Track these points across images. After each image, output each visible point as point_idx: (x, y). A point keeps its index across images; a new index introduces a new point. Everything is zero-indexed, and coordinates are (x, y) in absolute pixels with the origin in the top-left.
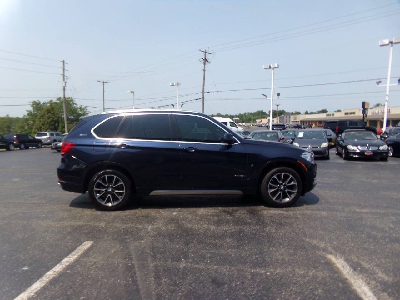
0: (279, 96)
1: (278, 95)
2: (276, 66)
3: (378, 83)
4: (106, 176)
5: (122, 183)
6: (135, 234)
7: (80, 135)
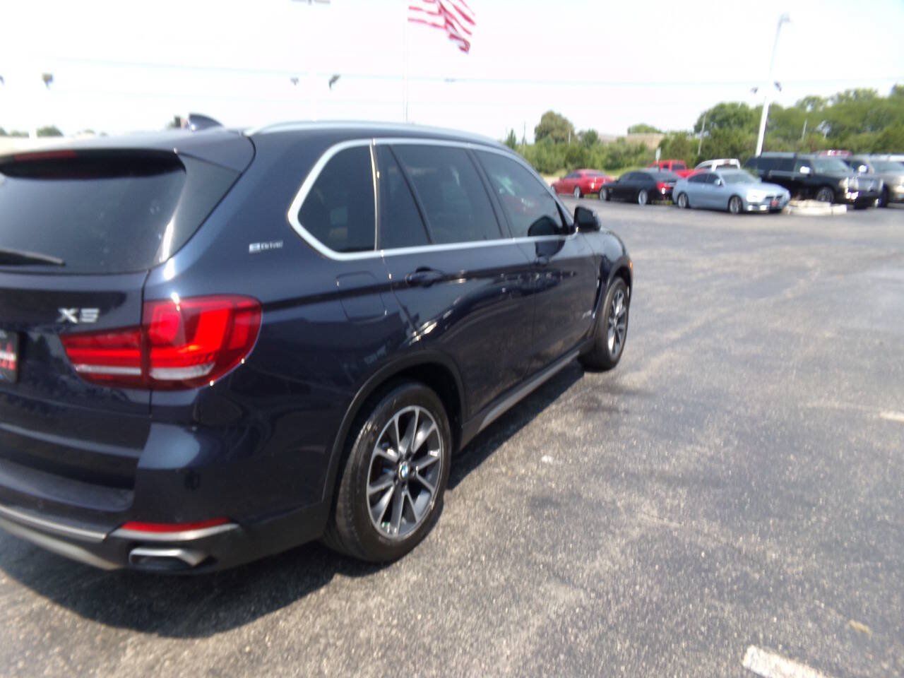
1: (47, 78)
4: (396, 418)
5: (434, 426)
6: (703, 554)
7: (252, 248)
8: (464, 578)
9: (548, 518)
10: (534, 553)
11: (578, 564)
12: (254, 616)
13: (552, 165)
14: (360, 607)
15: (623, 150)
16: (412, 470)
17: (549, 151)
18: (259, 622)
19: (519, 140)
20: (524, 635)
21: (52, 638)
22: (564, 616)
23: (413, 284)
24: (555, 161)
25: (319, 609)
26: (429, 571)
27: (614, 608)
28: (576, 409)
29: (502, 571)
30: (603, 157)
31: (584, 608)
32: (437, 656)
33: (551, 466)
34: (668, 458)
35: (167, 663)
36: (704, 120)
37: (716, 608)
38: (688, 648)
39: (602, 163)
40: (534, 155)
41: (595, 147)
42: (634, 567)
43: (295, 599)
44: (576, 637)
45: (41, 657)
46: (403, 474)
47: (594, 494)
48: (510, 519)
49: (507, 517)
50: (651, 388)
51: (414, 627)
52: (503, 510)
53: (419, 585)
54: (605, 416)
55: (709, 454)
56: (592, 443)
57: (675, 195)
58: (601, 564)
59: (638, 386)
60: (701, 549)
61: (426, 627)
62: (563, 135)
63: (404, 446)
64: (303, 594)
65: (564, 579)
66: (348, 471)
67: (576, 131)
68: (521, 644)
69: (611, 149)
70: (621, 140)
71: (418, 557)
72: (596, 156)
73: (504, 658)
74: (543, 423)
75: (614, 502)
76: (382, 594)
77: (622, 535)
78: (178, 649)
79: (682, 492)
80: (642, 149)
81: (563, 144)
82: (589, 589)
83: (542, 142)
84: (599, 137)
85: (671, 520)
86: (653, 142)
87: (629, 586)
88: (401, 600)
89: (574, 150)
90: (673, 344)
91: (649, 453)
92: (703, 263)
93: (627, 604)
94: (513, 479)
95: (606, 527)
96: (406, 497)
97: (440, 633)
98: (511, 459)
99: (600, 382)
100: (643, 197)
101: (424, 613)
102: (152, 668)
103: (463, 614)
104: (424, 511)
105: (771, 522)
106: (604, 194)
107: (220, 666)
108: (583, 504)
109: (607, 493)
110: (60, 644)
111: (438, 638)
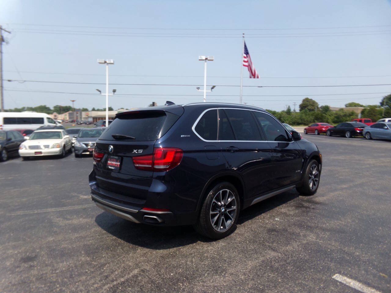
0: (115, 93)
1: (114, 91)
2: (112, 62)
3: (198, 88)
4: (221, 192)
5: (234, 198)
6: (329, 250)
7: (182, 136)
8: (240, 246)
9: (273, 235)
10: (266, 243)
11: (281, 247)
12: (174, 247)
13: (307, 121)
14: (205, 249)
15: (342, 114)
16: (225, 211)
17: (306, 115)
18: (175, 249)
19: (292, 110)
20: (257, 261)
21: (119, 245)
22: (272, 258)
23: (228, 151)
24: (309, 119)
25: (193, 248)
26: (229, 243)
27: (290, 259)
28: (293, 206)
29: (253, 246)
30: (332, 117)
31: (279, 258)
32: (228, 262)
33: (278, 221)
34: (325, 223)
35: (149, 253)
36: (385, 101)
37: (328, 264)
38: (313, 271)
39: (332, 120)
40: (299, 117)
41: (328, 113)
42: (301, 250)
43: (186, 245)
44: (274, 264)
45: (116, 248)
46: (223, 211)
47: (292, 230)
48: (259, 234)
49: (259, 233)
50: (327, 202)
51: (221, 255)
52: (257, 231)
53: (225, 246)
54: (304, 209)
55: (344, 224)
56: (296, 216)
57: (364, 133)
58: (289, 248)
59: (321, 201)
60: (329, 249)
61: (226, 256)
62: (313, 108)
63: (223, 202)
64: (188, 244)
65: (274, 250)
66: (205, 205)
67: (319, 106)
68: (256, 263)
69: (336, 114)
70: (342, 110)
71: (226, 240)
72: (329, 117)
73: (249, 265)
74: (279, 209)
75: (299, 233)
76: (213, 247)
77: (299, 242)
78: (152, 251)
79: (328, 233)
80: (352, 114)
81: (313, 112)
82: (282, 254)
83: (303, 111)
84: (331, 109)
85: (320, 240)
86: (359, 111)
87: (298, 254)
88: (219, 249)
89: (318, 114)
90: (342, 189)
91: (318, 221)
92: (371, 161)
93: (295, 259)
94: (263, 223)
95: (294, 239)
96: (223, 218)
97: (230, 258)
98: (264, 218)
99: (305, 199)
100: (348, 134)
101: (225, 252)
102: (145, 254)
103: (238, 254)
104: (229, 226)
105: (361, 245)
106: (329, 133)
107: (164, 256)
108: (287, 233)
109: (298, 230)
110: (121, 246)
111: (229, 259)
